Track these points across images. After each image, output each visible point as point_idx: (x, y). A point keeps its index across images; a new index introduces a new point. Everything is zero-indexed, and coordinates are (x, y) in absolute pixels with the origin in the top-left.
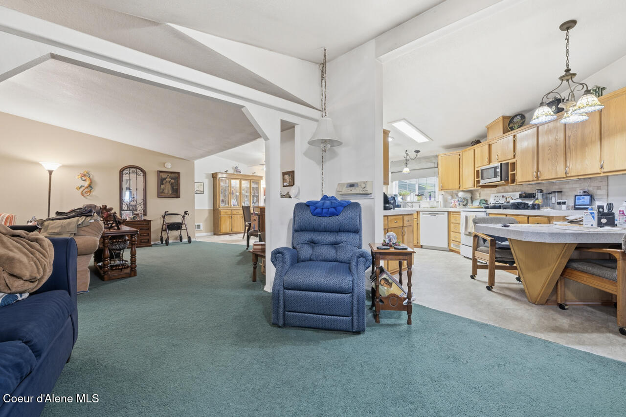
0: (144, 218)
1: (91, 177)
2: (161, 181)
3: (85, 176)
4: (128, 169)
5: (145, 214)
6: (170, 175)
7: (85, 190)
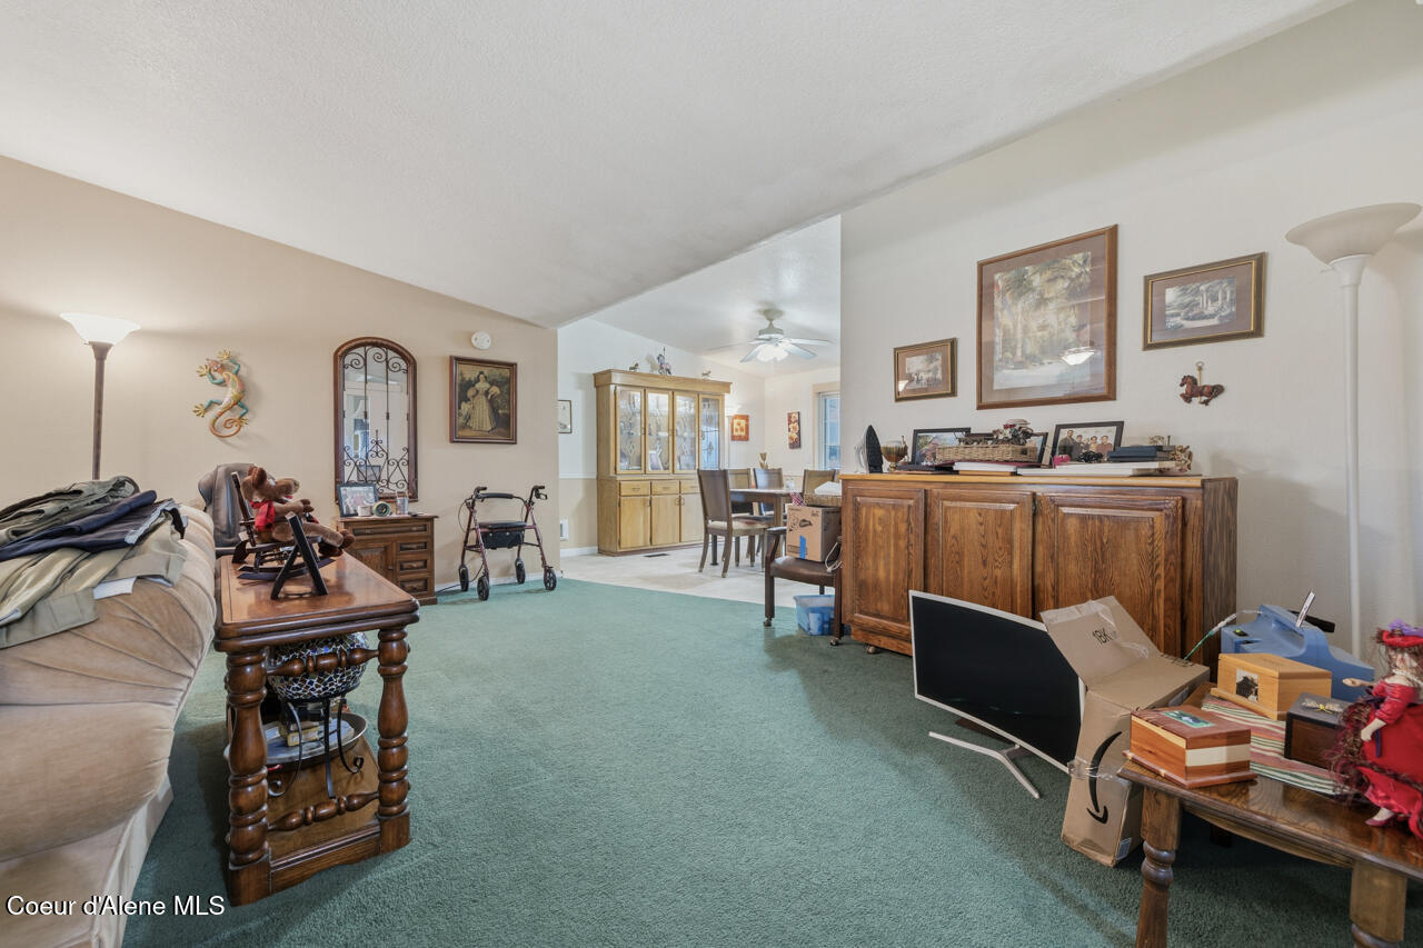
0: (411, 509)
1: (243, 372)
2: (461, 392)
3: (223, 368)
4: (361, 350)
5: (414, 497)
6: (486, 371)
7: (227, 415)
